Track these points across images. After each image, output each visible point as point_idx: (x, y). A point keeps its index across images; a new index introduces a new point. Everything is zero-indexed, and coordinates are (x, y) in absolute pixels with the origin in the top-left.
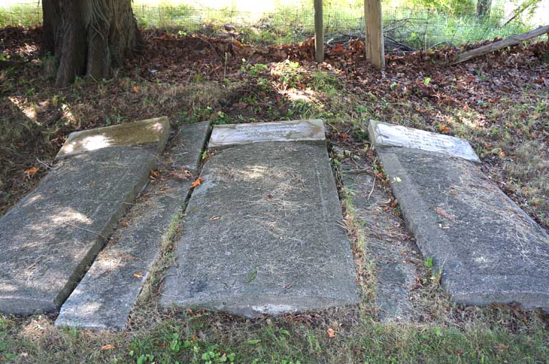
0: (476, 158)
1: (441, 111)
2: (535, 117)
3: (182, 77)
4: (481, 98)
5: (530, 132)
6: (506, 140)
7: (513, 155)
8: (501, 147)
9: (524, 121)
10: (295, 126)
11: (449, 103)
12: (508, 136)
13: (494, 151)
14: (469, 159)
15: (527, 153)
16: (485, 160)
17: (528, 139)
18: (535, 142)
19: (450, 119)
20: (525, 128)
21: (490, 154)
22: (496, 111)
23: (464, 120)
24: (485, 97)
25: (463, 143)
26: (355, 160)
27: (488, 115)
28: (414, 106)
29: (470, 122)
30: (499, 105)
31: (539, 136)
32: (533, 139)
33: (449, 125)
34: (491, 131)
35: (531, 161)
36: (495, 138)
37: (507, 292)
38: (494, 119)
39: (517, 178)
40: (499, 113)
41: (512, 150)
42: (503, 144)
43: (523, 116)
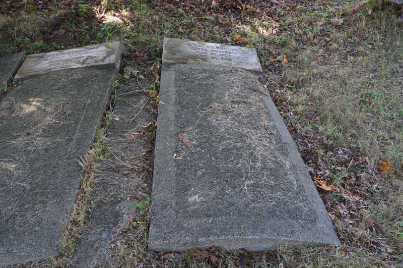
0: (258, 67)
1: (241, 21)
2: (320, 23)
3: (20, 8)
4: (281, 6)
5: (314, 38)
6: (291, 47)
7: (295, 62)
8: (286, 54)
9: (311, 28)
10: (94, 50)
11: (251, 13)
12: (294, 43)
13: (279, 58)
14: (251, 68)
15: (306, 59)
16: (270, 67)
17: (311, 45)
18: (316, 48)
19: (247, 29)
20: (310, 35)
21: (275, 61)
22: (289, 19)
23: (260, 29)
24: (284, 6)
25: (250, 52)
26: (140, 79)
27: (282, 23)
28: (217, 18)
29: (265, 31)
30: (294, 13)
31: (321, 42)
32: (316, 45)
33: (245, 35)
34: (281, 39)
35: (308, 67)
36: (283, 45)
37: (204, 239)
38: (286, 27)
39: (292, 85)
40: (291, 21)
41: (295, 57)
42: (288, 51)
43: (311, 24)
